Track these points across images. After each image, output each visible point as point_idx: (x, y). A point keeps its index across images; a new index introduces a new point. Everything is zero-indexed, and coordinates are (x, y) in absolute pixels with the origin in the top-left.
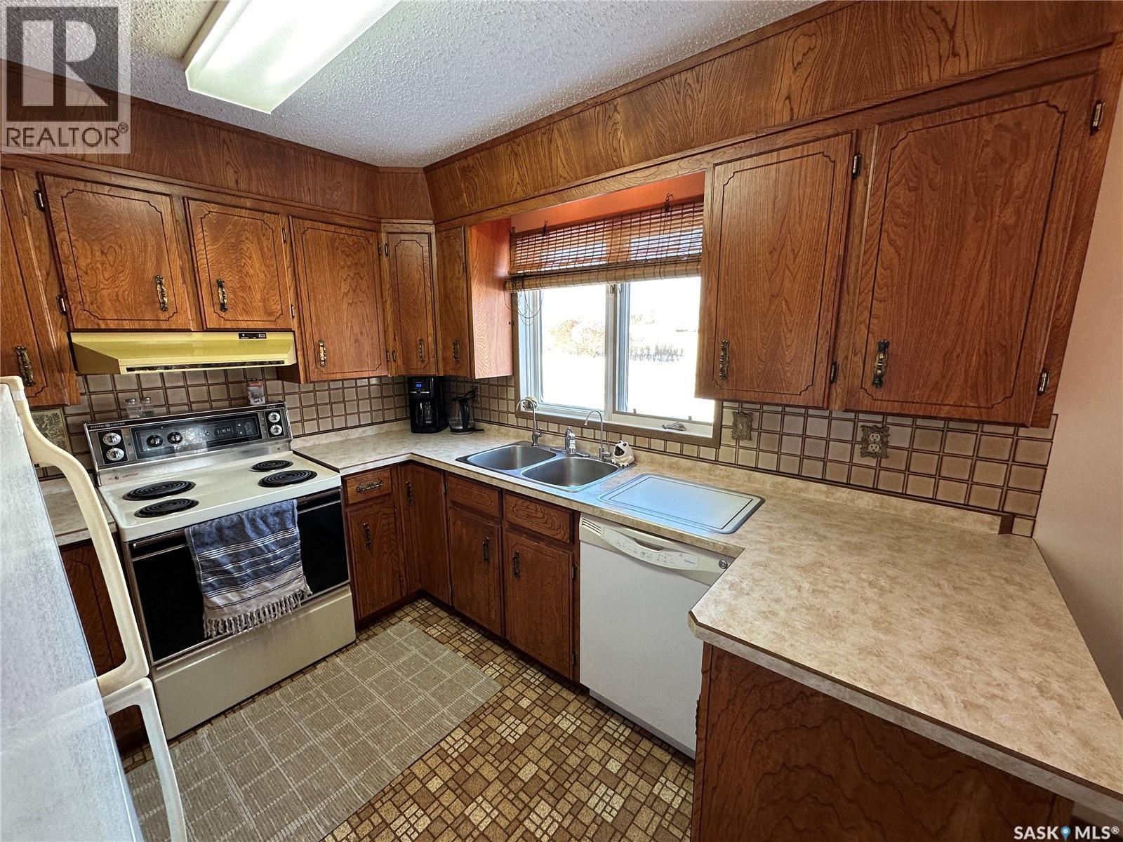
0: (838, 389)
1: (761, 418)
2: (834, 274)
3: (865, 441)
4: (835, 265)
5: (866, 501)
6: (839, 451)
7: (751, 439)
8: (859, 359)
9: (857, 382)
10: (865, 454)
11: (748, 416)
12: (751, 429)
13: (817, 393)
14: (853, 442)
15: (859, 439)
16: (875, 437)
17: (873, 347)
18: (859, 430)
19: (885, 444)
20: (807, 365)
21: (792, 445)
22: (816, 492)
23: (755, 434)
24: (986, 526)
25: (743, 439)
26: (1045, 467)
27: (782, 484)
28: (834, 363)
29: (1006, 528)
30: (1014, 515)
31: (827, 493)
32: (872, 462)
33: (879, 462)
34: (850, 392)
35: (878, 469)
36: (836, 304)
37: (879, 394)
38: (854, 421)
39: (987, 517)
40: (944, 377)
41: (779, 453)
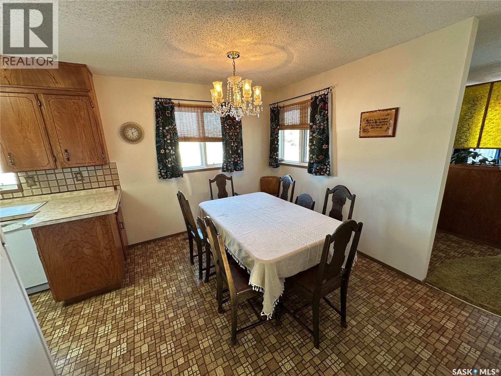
0: (58, 163)
1: (38, 177)
2: (44, 132)
3: (76, 177)
4: (43, 129)
5: (83, 193)
6: (69, 182)
7: (36, 185)
8: (61, 154)
9: (63, 160)
10: (78, 180)
11: (32, 177)
12: (35, 182)
13: (51, 165)
14: (73, 178)
15: (74, 177)
16: (79, 175)
17: (63, 151)
18: (74, 174)
19: (82, 177)
20: (45, 158)
21: (53, 184)
22: (67, 195)
23: (37, 183)
24: (111, 189)
25: (33, 186)
26: (117, 174)
27: (54, 196)
28: (54, 156)
29: (116, 189)
30: (116, 186)
31: (70, 194)
32: (81, 182)
33: (82, 182)
34: (62, 163)
35: (83, 183)
36: (48, 140)
37: (70, 162)
38: (71, 172)
39: (111, 188)
40: (83, 157)
41: (50, 187)
